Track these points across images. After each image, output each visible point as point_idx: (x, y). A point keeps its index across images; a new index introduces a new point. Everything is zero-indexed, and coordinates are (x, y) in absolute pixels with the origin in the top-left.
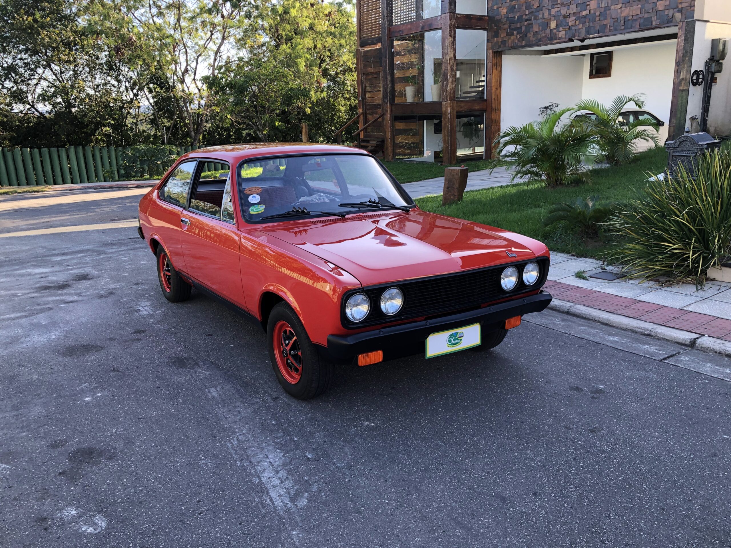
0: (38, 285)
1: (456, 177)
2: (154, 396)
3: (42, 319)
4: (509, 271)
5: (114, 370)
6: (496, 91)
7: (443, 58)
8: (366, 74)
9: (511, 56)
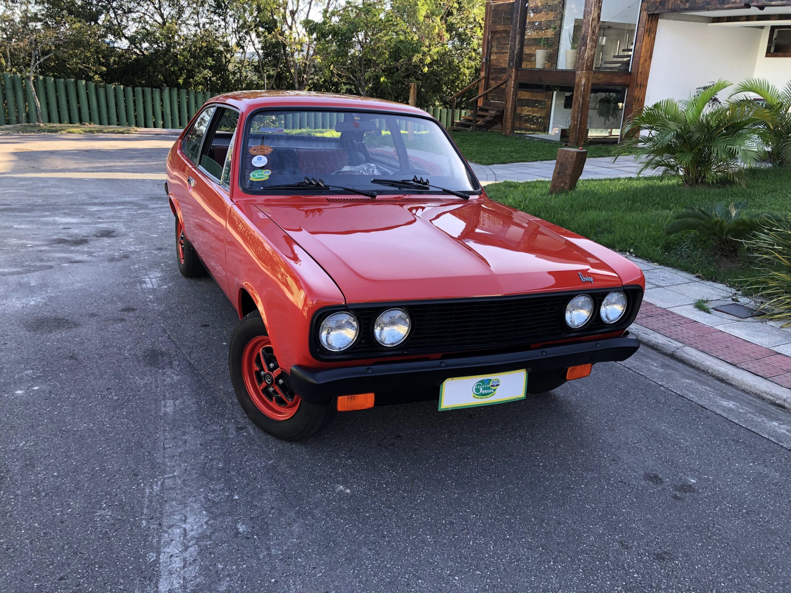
0: (56, 237)
1: (570, 160)
2: (98, 400)
3: (33, 279)
4: (581, 300)
5: (72, 357)
6: (644, 63)
7: (584, 18)
8: (494, 32)
9: (670, 21)
